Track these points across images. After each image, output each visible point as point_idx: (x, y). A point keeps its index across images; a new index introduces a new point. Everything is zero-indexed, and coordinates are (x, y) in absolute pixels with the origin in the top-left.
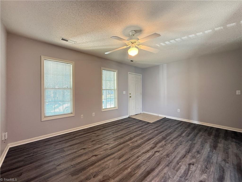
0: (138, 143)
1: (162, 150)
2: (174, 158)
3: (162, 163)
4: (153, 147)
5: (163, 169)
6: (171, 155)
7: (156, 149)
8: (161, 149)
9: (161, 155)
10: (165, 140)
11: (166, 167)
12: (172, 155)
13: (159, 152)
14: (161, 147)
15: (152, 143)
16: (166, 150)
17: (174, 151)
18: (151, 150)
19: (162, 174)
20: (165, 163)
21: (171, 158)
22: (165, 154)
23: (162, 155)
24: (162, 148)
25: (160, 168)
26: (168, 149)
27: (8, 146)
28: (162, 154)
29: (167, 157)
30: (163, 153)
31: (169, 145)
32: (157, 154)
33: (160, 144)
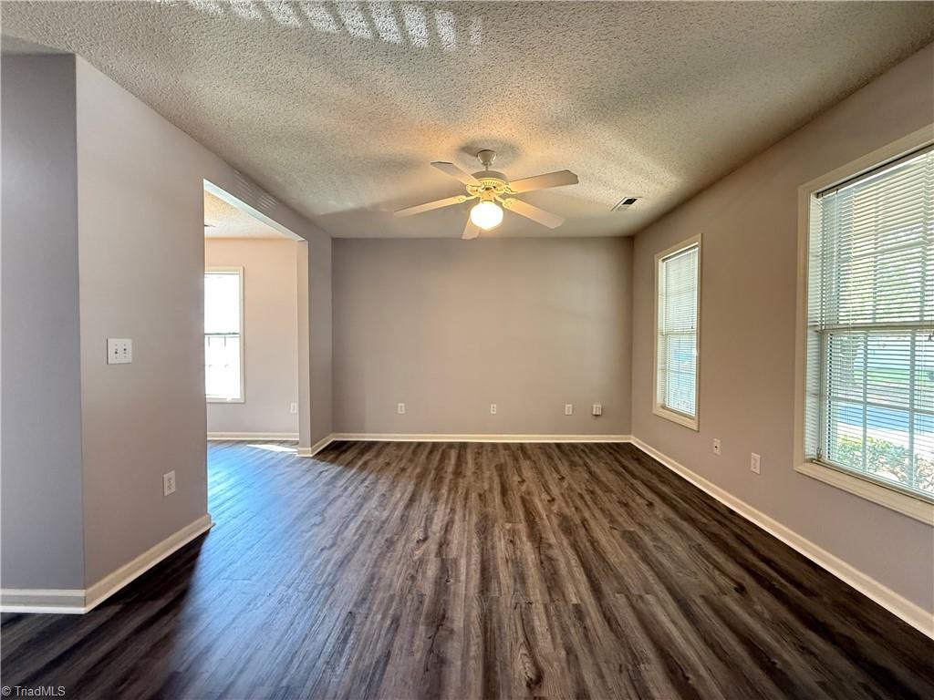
0: (496, 539)
1: (412, 550)
2: (370, 546)
3: (398, 521)
4: (444, 547)
5: (392, 512)
6: (381, 548)
7: (432, 546)
8: (418, 553)
9: (408, 537)
10: (425, 608)
11: (387, 519)
12: (378, 551)
13: (418, 542)
14: (422, 562)
15: (463, 561)
16: (400, 559)
17: (375, 566)
18: (441, 538)
19: (390, 506)
20: (391, 524)
21: (381, 540)
22: (399, 546)
23: (404, 537)
24: (416, 558)
25: (398, 513)
26: (398, 563)
27: (630, 439)
28: (407, 540)
29: (391, 538)
30: (405, 546)
31: (397, 585)
32: (418, 535)
33: (432, 570)
